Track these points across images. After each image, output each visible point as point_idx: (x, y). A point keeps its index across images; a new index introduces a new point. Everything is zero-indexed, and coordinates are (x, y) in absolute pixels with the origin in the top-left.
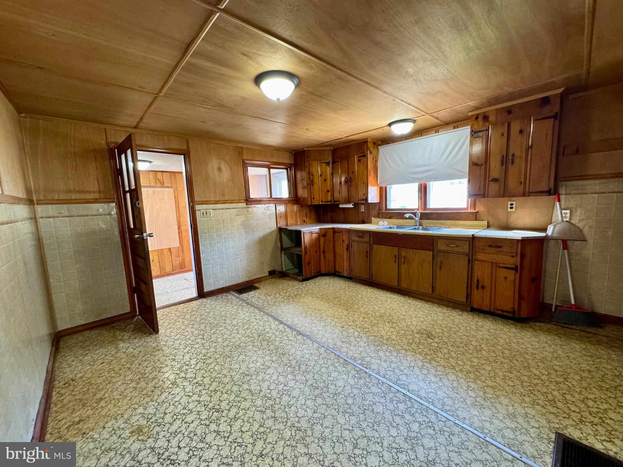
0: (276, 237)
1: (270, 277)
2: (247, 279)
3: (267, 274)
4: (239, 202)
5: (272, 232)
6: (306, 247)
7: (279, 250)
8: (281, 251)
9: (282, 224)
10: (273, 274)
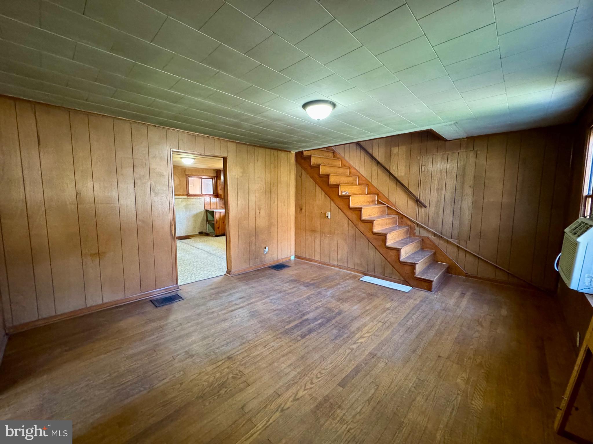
0: (204, 215)
1: (200, 235)
2: (186, 235)
3: (198, 233)
4: (183, 195)
5: (202, 212)
6: (217, 220)
7: (206, 222)
8: (207, 222)
9: (208, 208)
10: (201, 233)
